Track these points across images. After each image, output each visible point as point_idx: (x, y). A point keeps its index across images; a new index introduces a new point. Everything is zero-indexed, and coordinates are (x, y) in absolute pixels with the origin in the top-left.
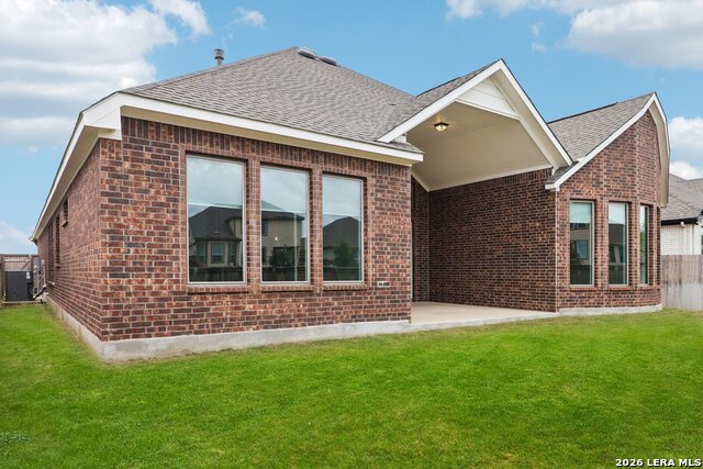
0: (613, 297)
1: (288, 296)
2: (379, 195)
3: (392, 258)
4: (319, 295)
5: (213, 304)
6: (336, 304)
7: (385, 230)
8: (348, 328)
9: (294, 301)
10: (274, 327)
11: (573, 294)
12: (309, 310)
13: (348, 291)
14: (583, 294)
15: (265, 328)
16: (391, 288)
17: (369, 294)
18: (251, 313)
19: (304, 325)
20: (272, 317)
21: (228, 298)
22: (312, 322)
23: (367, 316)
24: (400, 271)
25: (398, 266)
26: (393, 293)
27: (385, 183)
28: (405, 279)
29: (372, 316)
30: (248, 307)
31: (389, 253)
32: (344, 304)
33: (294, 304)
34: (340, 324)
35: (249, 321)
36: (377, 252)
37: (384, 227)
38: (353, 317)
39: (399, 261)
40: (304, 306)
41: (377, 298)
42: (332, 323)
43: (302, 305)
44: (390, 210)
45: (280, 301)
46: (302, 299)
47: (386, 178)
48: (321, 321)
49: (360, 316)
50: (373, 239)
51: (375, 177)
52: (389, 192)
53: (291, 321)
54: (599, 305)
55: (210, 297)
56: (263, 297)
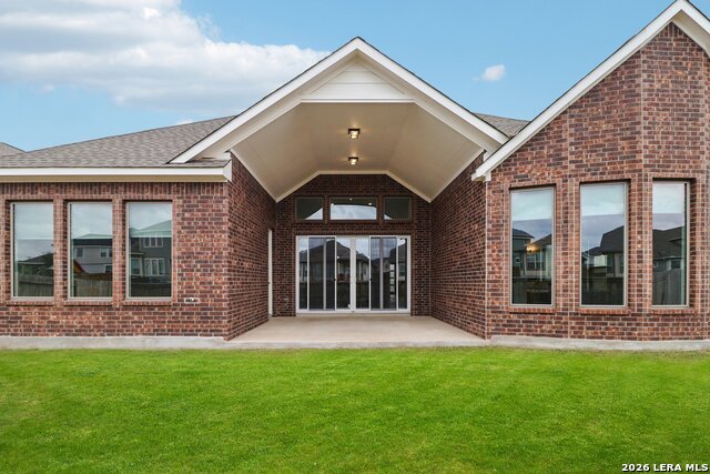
0: (588, 323)
1: (87, 310)
2: (187, 215)
3: (204, 275)
4: (118, 309)
5: (25, 314)
6: (136, 318)
7: (194, 248)
8: (148, 340)
9: (94, 314)
10: (75, 335)
11: (513, 317)
12: (108, 322)
13: (150, 307)
14: (531, 318)
15: (67, 335)
16: (201, 305)
17: (175, 309)
18: (55, 322)
19: (102, 335)
20: (73, 326)
21: (36, 310)
22: (111, 332)
23: (171, 330)
24: (213, 288)
25: (210, 283)
26: (204, 309)
27: (194, 202)
28: (220, 296)
29: (177, 331)
30: (52, 318)
31: (198, 270)
32: (145, 318)
33: (93, 317)
34: (140, 336)
35: (54, 328)
36: (183, 270)
37: (192, 245)
38: (155, 330)
39: (212, 278)
40: (103, 318)
41: (183, 314)
42: (131, 335)
43: (101, 318)
44: (200, 228)
45: (80, 314)
46: (101, 313)
47: (196, 197)
48: (120, 332)
49: (164, 330)
50: (179, 258)
51: (182, 198)
52: (198, 211)
53: (91, 331)
54: (559, 334)
55: (22, 308)
56: (65, 310)
